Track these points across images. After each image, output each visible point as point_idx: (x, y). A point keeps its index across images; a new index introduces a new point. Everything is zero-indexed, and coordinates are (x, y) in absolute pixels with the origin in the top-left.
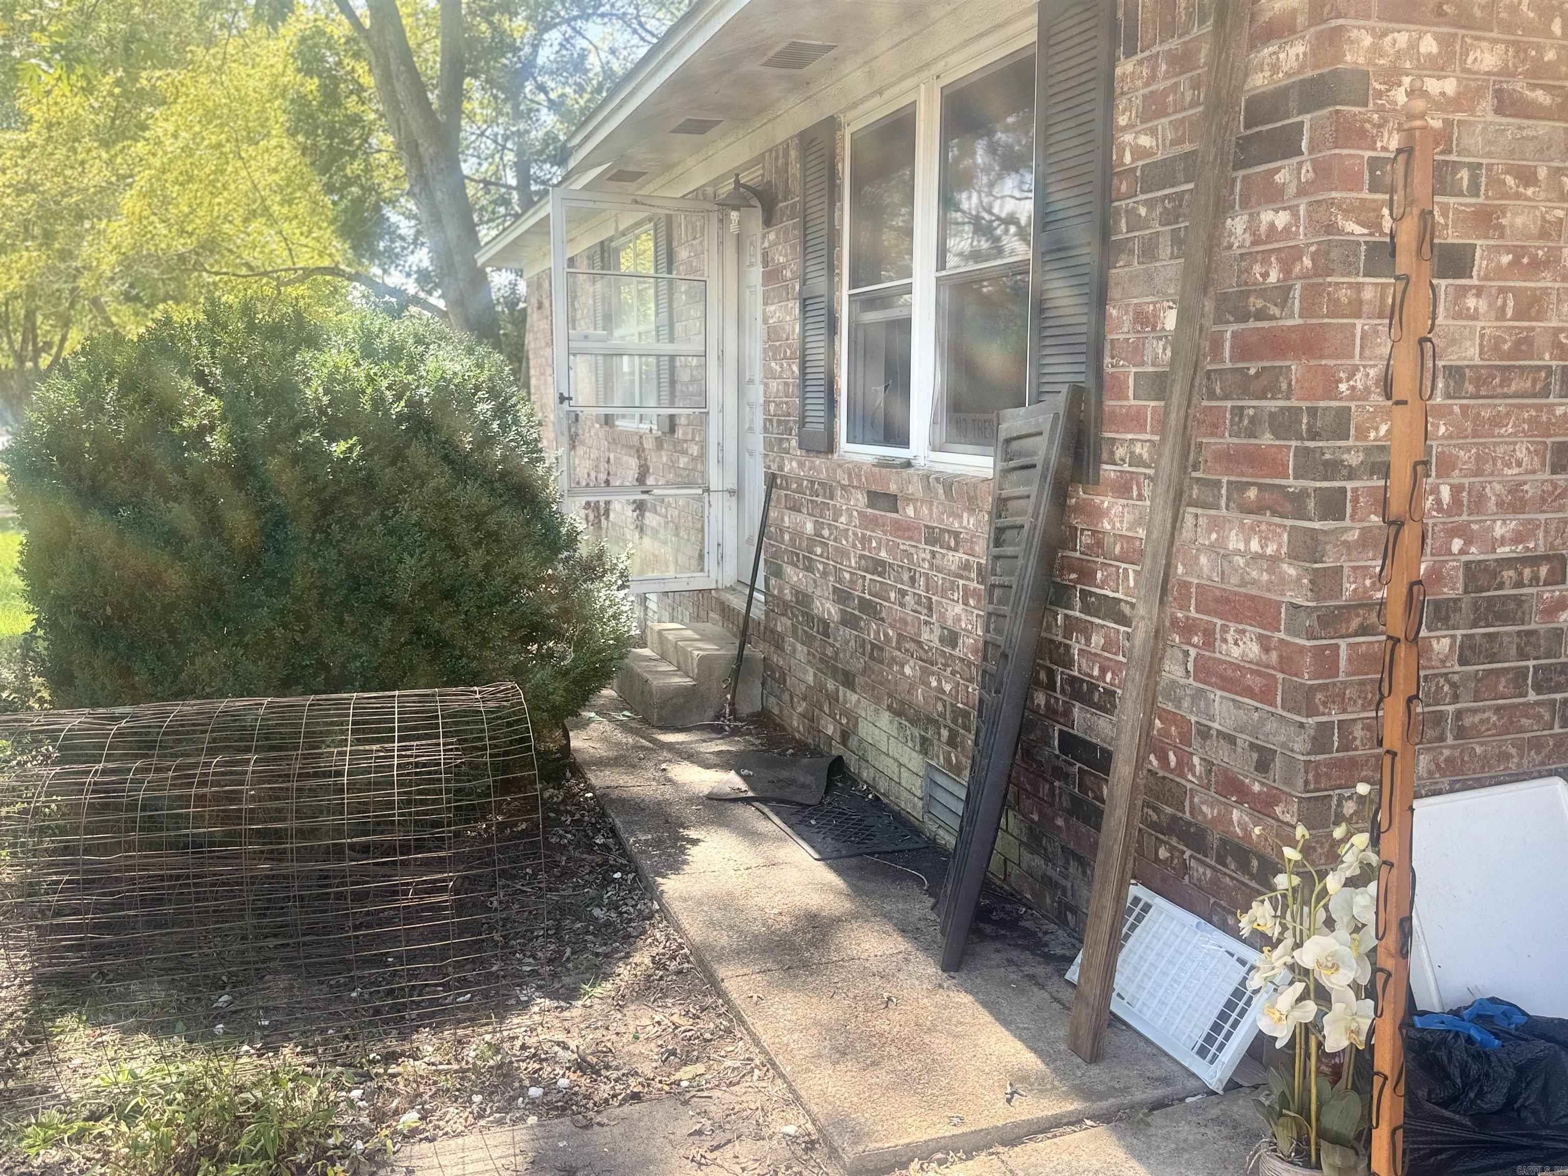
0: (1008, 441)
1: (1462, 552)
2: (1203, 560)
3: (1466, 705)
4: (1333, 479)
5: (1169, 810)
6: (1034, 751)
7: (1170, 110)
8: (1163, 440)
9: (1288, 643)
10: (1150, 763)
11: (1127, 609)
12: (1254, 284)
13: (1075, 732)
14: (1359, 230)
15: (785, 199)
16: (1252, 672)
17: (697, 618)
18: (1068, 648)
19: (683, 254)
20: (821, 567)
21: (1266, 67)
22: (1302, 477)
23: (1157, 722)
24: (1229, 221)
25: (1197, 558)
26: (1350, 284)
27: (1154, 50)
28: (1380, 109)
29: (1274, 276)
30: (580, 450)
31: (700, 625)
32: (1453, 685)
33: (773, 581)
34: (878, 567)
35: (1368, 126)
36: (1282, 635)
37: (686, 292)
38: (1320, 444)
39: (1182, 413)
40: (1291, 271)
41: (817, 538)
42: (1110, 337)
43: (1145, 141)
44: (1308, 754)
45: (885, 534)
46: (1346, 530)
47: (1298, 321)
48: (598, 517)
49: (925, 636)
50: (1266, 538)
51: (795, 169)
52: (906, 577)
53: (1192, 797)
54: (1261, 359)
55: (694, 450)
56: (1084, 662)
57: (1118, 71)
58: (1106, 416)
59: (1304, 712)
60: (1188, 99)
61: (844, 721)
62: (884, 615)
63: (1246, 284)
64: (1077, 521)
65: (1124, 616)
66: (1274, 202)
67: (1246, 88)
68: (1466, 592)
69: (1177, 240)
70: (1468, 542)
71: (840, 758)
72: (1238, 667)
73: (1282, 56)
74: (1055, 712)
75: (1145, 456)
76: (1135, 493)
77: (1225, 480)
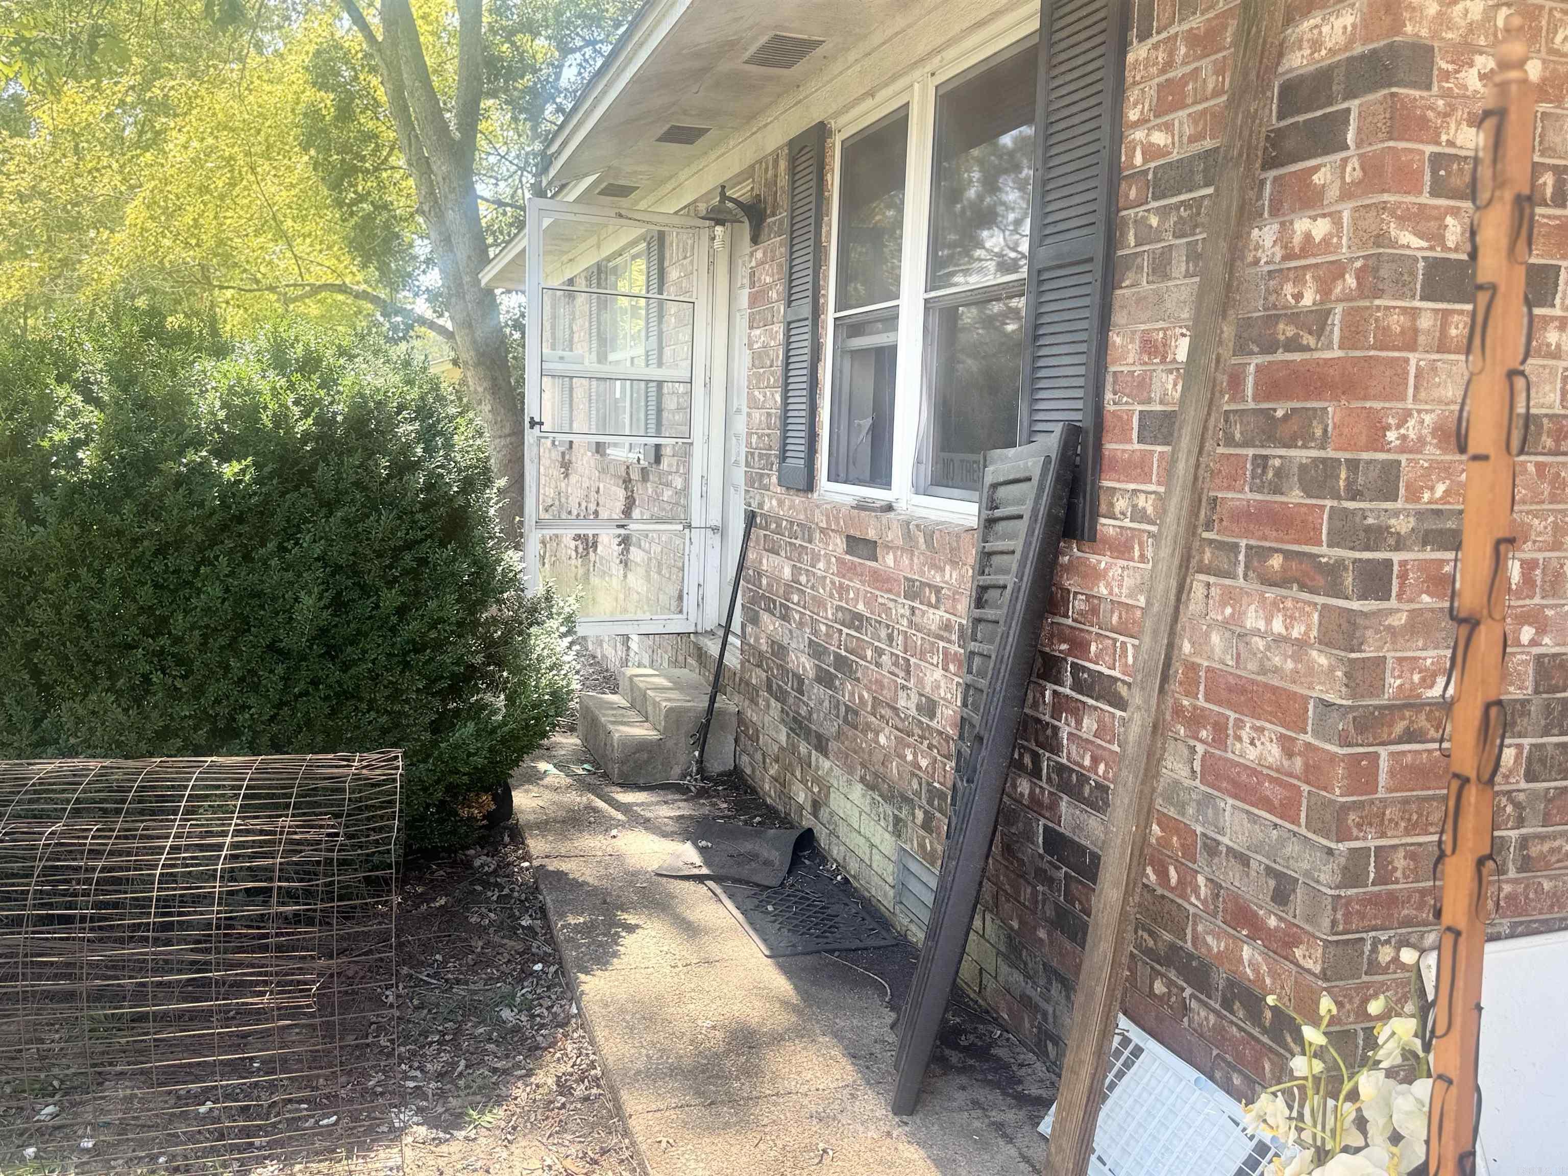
0: (995, 486)
1: (1533, 643)
2: (1215, 638)
3: (1531, 830)
4: (1377, 549)
5: (1167, 936)
6: (1016, 847)
7: (1189, 101)
8: (1169, 491)
9: (1317, 749)
10: (1148, 877)
11: (1123, 691)
12: (1285, 307)
13: (1062, 830)
14: (1416, 242)
15: (774, 215)
16: (1272, 780)
17: (675, 663)
18: (1056, 729)
19: (673, 274)
20: (797, 617)
21: (1305, 45)
22: (1338, 545)
23: (1155, 827)
24: (1255, 232)
25: (1207, 635)
26: (1404, 310)
27: (1172, 31)
28: (1446, 94)
29: (1309, 299)
30: (573, 478)
31: (678, 672)
32: (1517, 805)
33: (749, 629)
34: (855, 620)
35: (1430, 114)
36: (1308, 738)
37: (676, 315)
38: (1362, 505)
39: (1193, 461)
40: (1330, 291)
41: (793, 586)
42: (1112, 369)
43: (1159, 138)
44: (1337, 887)
45: (863, 582)
46: (1391, 612)
47: (1337, 353)
48: (586, 549)
49: (901, 703)
50: (1292, 618)
51: (783, 180)
52: (883, 633)
53: (1195, 924)
54: (1290, 398)
55: (678, 482)
56: (1074, 748)
57: (1130, 58)
58: (1106, 462)
59: (1333, 835)
60: (1210, 86)
61: (816, 790)
62: (859, 675)
63: (1275, 307)
64: (1071, 583)
65: (1121, 698)
66: (1312, 207)
67: (1280, 70)
68: (1537, 692)
69: (1193, 255)
70: (1542, 630)
71: (810, 831)
72: (1254, 772)
73: (1326, 29)
74: (1040, 804)
75: (1150, 510)
76: (1137, 554)
77: (1243, 543)
